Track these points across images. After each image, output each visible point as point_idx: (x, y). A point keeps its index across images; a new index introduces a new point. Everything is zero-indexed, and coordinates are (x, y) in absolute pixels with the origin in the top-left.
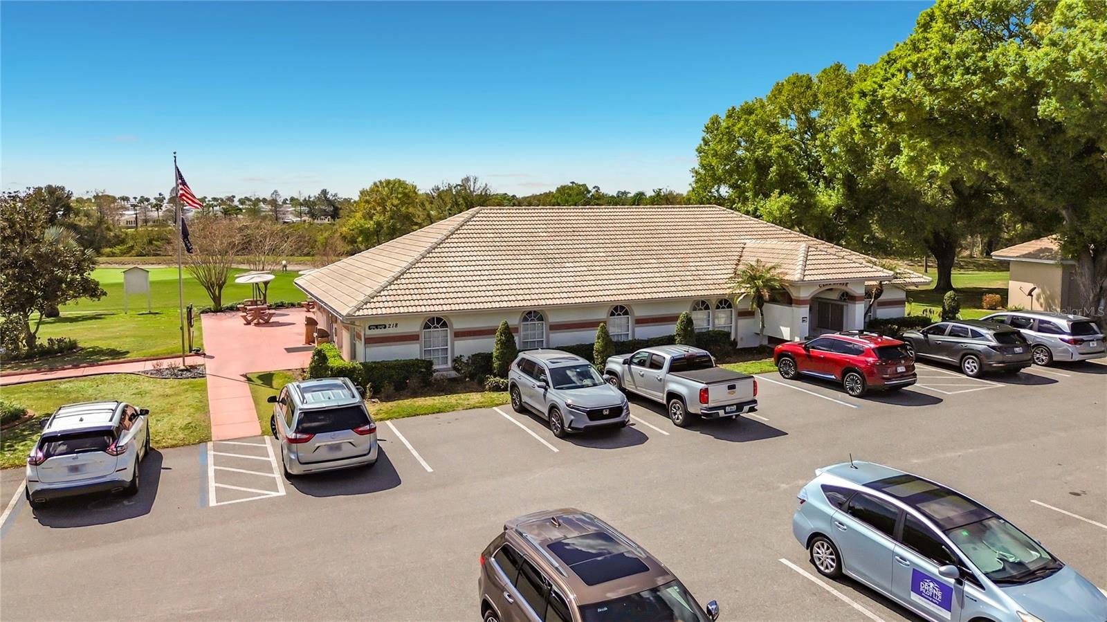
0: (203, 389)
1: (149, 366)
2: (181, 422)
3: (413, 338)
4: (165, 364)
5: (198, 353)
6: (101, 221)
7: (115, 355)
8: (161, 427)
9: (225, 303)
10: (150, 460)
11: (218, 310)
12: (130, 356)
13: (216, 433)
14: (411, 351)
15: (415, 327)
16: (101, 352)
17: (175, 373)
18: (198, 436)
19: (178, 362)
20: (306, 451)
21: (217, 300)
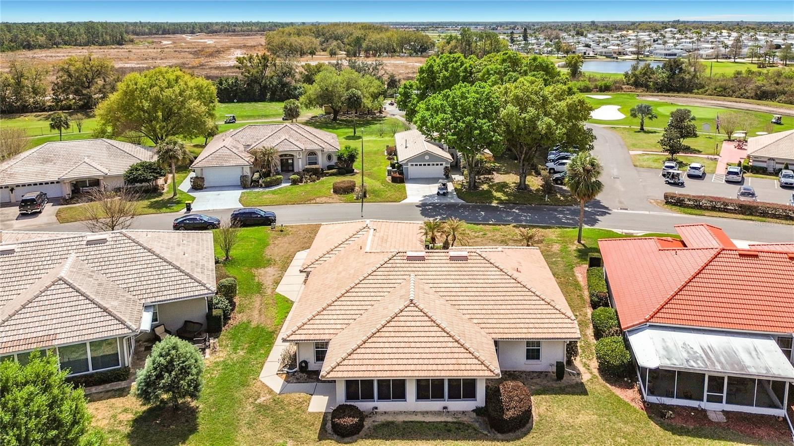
0: (717, 164)
1: (706, 156)
2: (710, 169)
3: (766, 162)
4: (710, 156)
5: (718, 155)
6: (694, 76)
7: (699, 152)
8: (707, 170)
9: (731, 139)
10: (704, 174)
11: (729, 140)
12: (702, 153)
13: (716, 172)
14: (764, 165)
15: (766, 160)
16: (696, 150)
17: (711, 159)
18: (713, 172)
19: (712, 157)
20: (728, 177)
21: (730, 137)
